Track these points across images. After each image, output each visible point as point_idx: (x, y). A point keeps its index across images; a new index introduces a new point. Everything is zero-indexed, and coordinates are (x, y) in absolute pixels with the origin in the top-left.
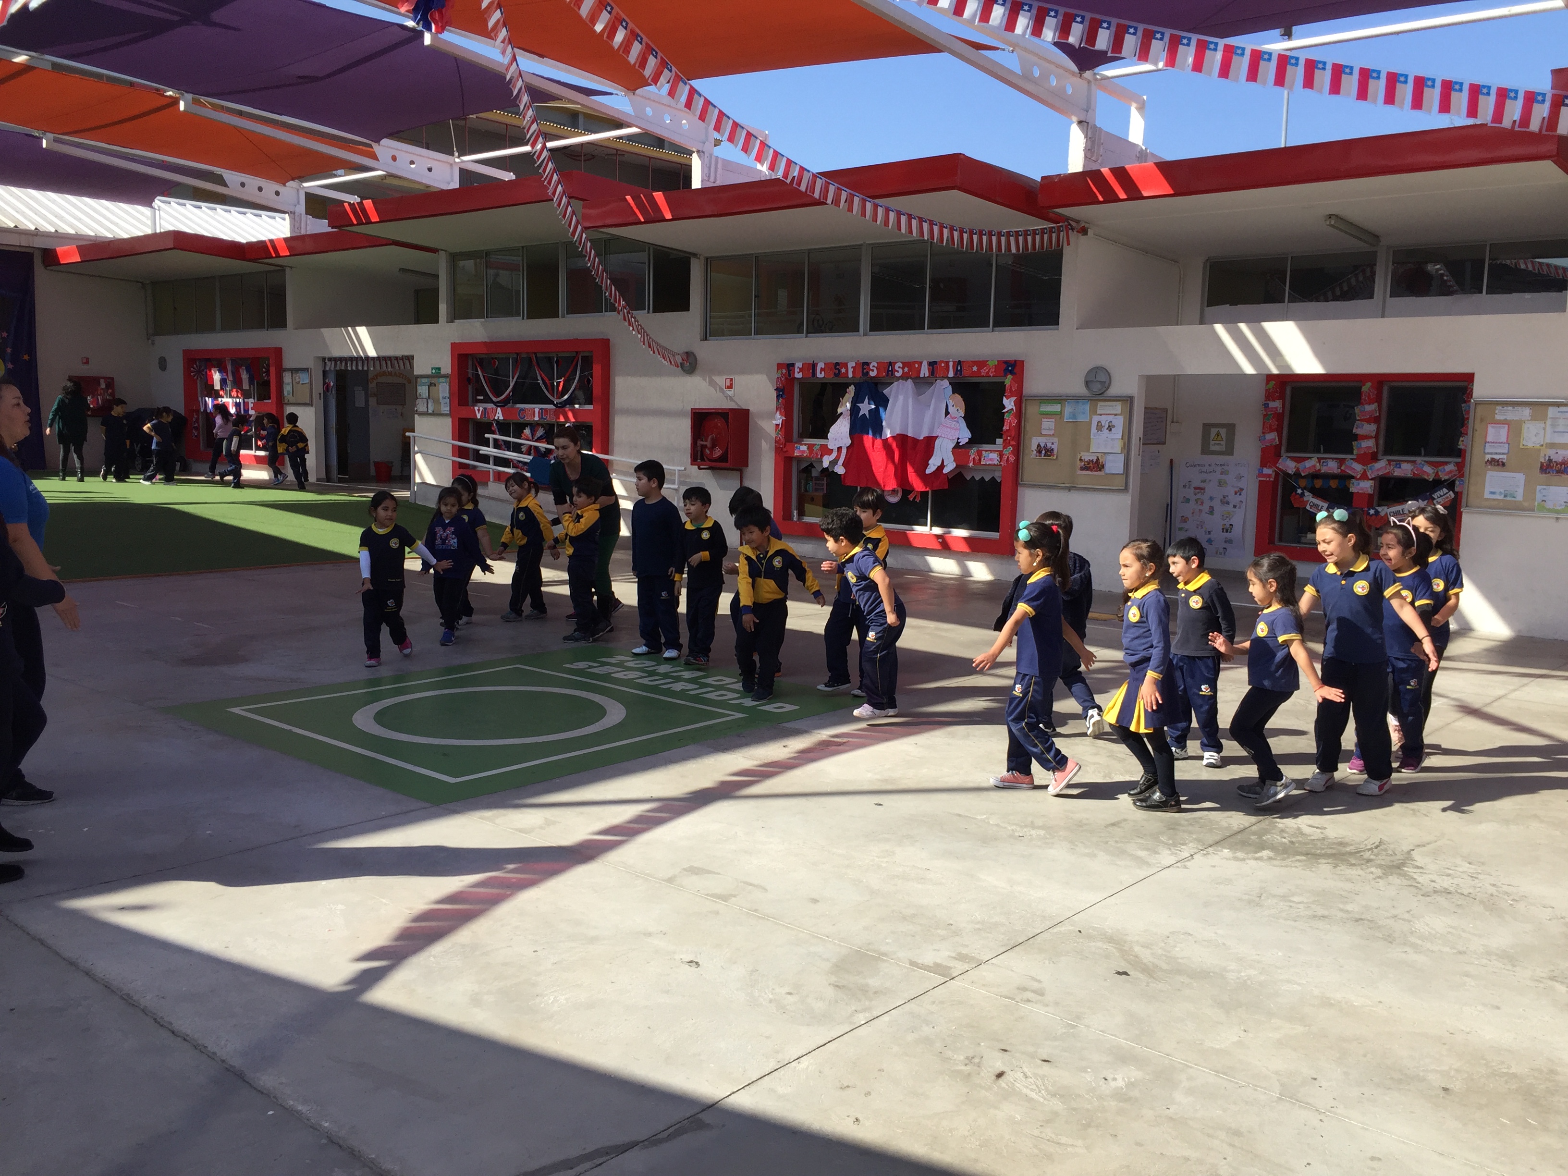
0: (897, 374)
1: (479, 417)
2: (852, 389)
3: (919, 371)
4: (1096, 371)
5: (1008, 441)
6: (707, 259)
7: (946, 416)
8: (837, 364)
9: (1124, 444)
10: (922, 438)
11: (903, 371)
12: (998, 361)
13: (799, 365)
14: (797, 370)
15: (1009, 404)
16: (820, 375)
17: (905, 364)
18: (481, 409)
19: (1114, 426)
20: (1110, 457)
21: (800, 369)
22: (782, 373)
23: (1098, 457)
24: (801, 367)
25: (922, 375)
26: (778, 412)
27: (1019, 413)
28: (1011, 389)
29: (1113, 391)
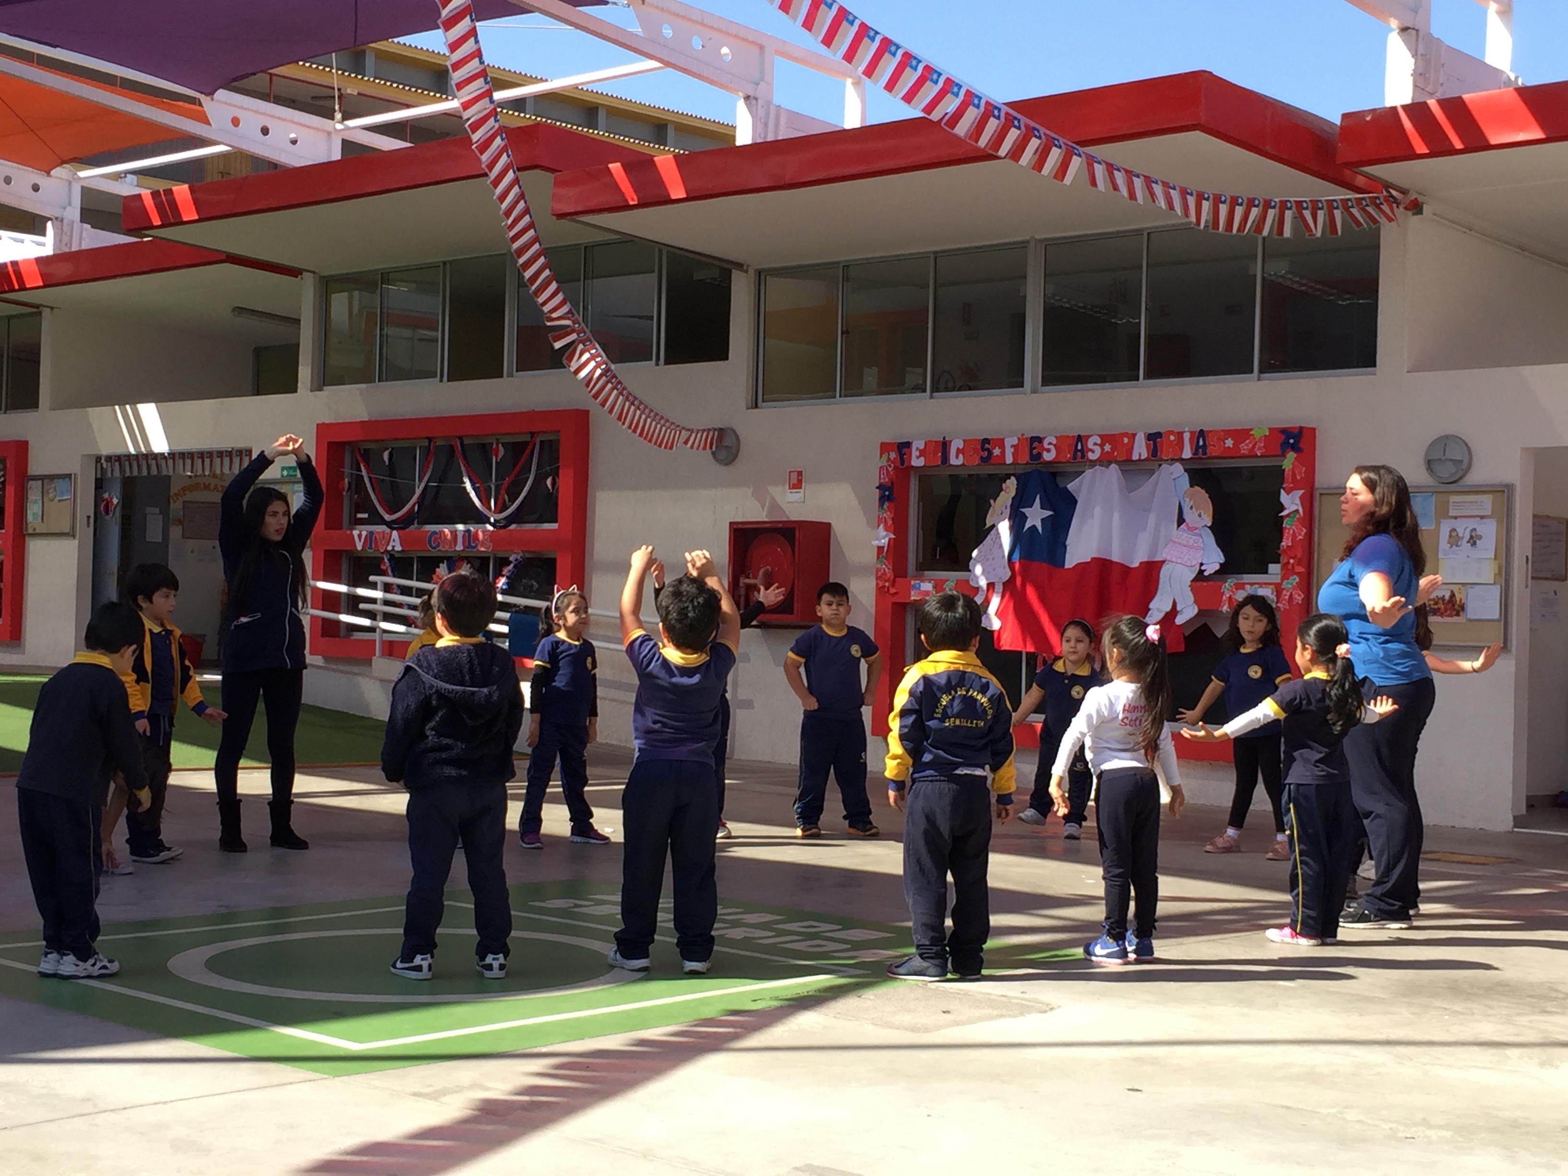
0: (1091, 456)
1: (359, 547)
2: (1011, 485)
3: (1130, 450)
4: (1444, 441)
5: (1290, 567)
6: (759, 273)
7: (1179, 526)
8: (986, 441)
9: (1500, 568)
10: (1136, 564)
11: (1103, 450)
12: (1270, 429)
13: (918, 444)
14: (915, 453)
15: (1291, 502)
16: (955, 460)
17: (1106, 438)
18: (364, 533)
19: (1480, 537)
20: (1472, 592)
21: (921, 451)
22: (889, 459)
23: (1452, 592)
24: (922, 447)
25: (1135, 457)
26: (882, 526)
27: (1309, 519)
28: (1294, 475)
29: (1477, 476)
